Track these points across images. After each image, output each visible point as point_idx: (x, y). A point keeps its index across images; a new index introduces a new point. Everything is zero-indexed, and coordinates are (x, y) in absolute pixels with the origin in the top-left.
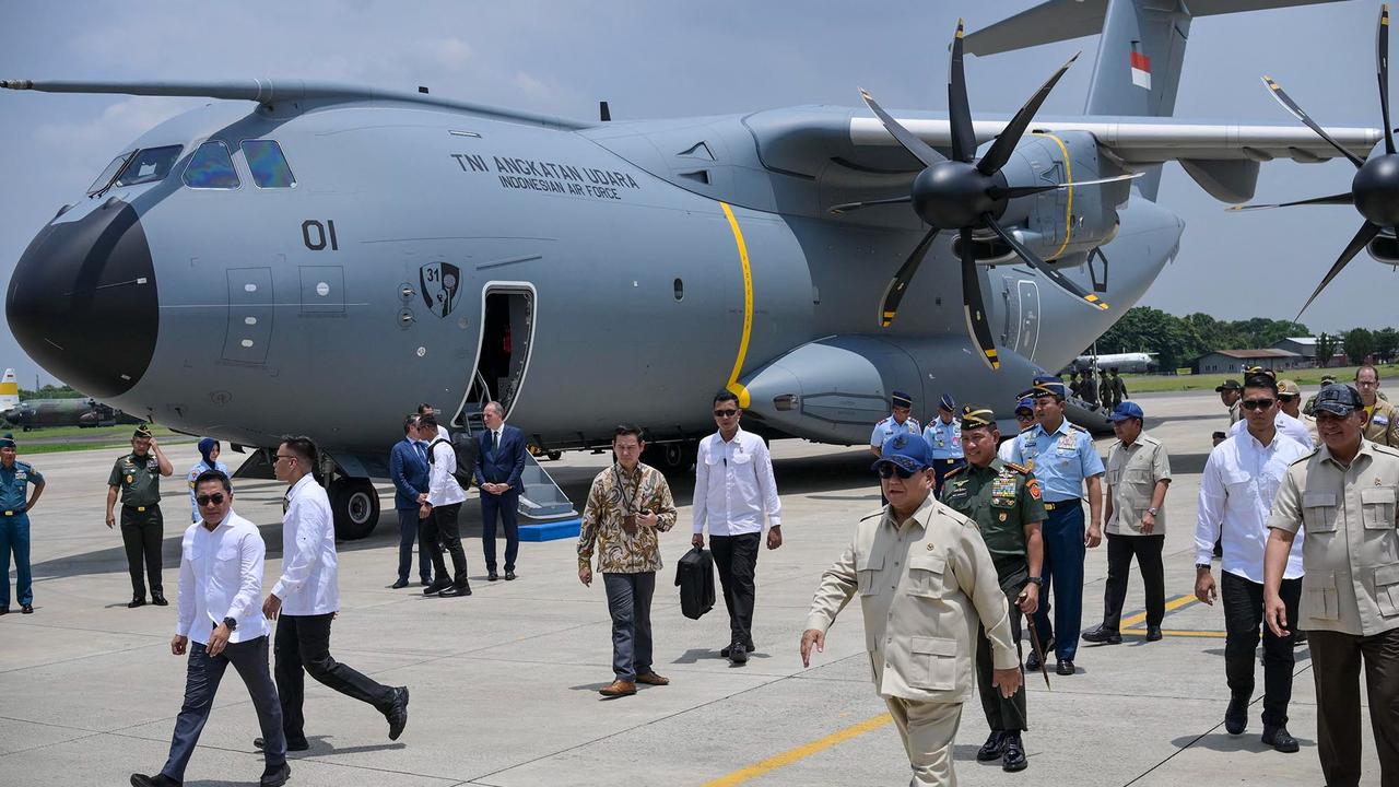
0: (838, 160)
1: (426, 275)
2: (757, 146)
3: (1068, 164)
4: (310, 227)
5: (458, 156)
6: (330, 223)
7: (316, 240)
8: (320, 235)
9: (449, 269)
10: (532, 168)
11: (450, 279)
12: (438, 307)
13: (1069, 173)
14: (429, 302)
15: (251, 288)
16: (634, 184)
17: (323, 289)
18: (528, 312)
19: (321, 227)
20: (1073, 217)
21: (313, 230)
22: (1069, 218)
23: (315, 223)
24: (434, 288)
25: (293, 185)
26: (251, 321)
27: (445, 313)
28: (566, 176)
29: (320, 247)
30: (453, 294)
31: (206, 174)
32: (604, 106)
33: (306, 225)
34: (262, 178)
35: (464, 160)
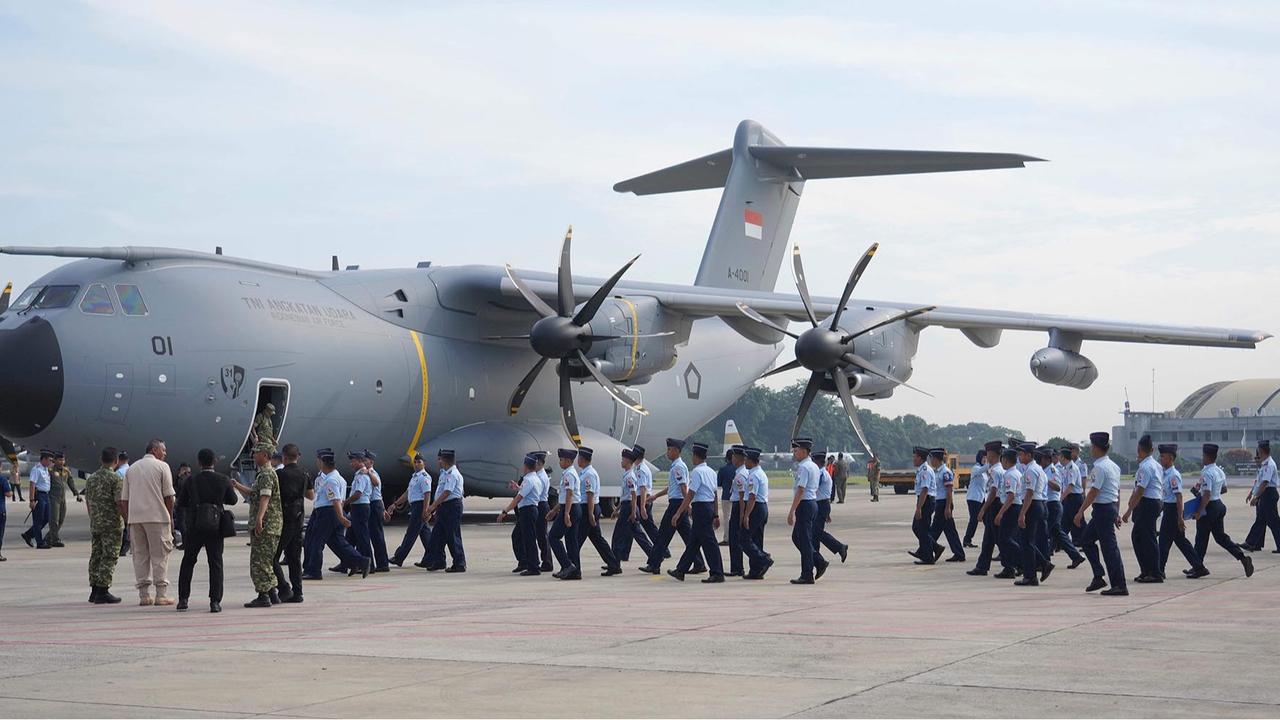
0: (493, 303)
1: (225, 372)
2: (437, 293)
3: (635, 319)
4: (156, 341)
5: (246, 299)
6: (169, 338)
7: (159, 349)
8: (162, 346)
9: (238, 370)
10: (290, 305)
11: (239, 376)
12: (230, 392)
13: (635, 325)
14: (225, 389)
15: (120, 376)
16: (354, 318)
17: (163, 378)
18: (284, 398)
19: (163, 341)
20: (638, 353)
21: (158, 343)
22: (634, 354)
23: (158, 338)
24: (229, 381)
25: (146, 314)
26: (119, 395)
27: (234, 397)
28: (311, 312)
29: (163, 352)
30: (240, 384)
31: (93, 304)
32: (335, 259)
33: (154, 339)
34: (129, 308)
35: (250, 301)
